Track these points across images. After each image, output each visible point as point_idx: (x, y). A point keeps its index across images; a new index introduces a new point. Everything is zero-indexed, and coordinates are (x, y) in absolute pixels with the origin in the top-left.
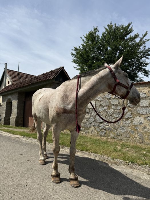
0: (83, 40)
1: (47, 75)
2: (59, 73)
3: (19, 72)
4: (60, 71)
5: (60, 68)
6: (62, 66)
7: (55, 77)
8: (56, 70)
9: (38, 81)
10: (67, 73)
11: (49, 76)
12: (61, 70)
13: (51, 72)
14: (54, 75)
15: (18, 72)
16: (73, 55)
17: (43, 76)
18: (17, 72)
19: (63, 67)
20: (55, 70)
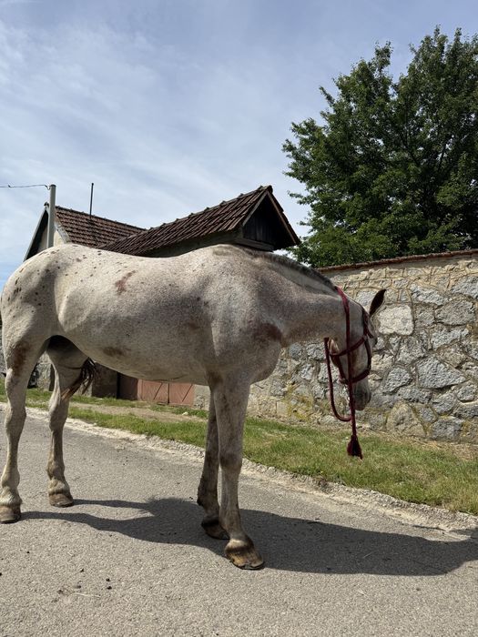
0: (329, 98)
1: (211, 219)
2: (256, 207)
3: (93, 217)
4: (260, 201)
5: (258, 191)
6: (265, 185)
7: (244, 224)
8: (242, 198)
9: (180, 239)
10: (282, 210)
11: (221, 221)
12: (262, 198)
13: (221, 206)
14: (240, 216)
15: (91, 216)
16: (291, 148)
17: (196, 223)
18: (86, 215)
19: (270, 189)
20: (239, 199)
